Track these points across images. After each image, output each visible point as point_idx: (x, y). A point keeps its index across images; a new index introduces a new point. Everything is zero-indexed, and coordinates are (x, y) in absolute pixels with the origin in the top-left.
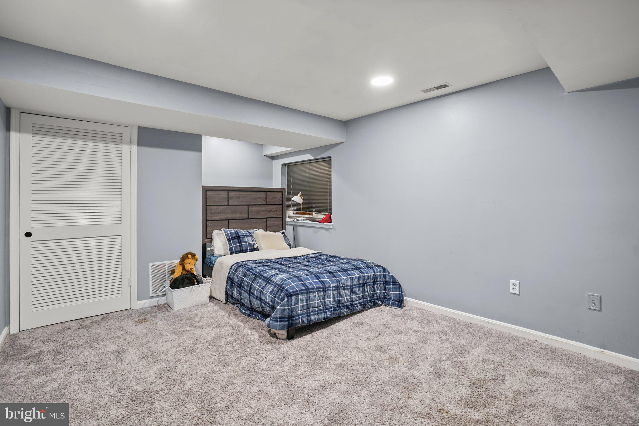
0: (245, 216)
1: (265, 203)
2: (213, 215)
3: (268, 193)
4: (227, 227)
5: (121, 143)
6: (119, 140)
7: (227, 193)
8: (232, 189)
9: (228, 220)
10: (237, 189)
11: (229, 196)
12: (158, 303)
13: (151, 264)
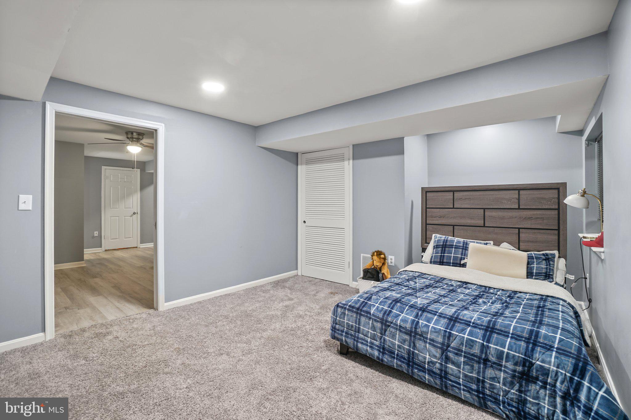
0: (481, 222)
1: (517, 207)
2: (433, 218)
3: (521, 192)
4: (452, 235)
5: (343, 160)
6: (341, 158)
7: (452, 194)
8: (458, 189)
9: (454, 226)
10: (467, 188)
11: (455, 197)
12: (357, 286)
13: (362, 255)
